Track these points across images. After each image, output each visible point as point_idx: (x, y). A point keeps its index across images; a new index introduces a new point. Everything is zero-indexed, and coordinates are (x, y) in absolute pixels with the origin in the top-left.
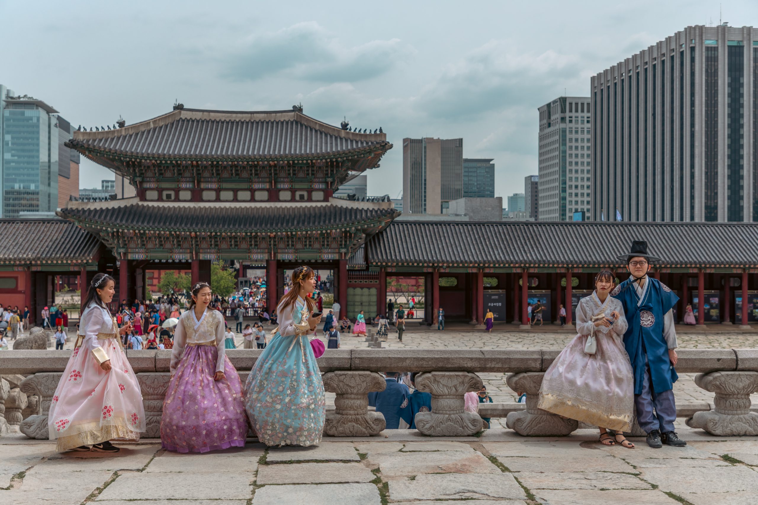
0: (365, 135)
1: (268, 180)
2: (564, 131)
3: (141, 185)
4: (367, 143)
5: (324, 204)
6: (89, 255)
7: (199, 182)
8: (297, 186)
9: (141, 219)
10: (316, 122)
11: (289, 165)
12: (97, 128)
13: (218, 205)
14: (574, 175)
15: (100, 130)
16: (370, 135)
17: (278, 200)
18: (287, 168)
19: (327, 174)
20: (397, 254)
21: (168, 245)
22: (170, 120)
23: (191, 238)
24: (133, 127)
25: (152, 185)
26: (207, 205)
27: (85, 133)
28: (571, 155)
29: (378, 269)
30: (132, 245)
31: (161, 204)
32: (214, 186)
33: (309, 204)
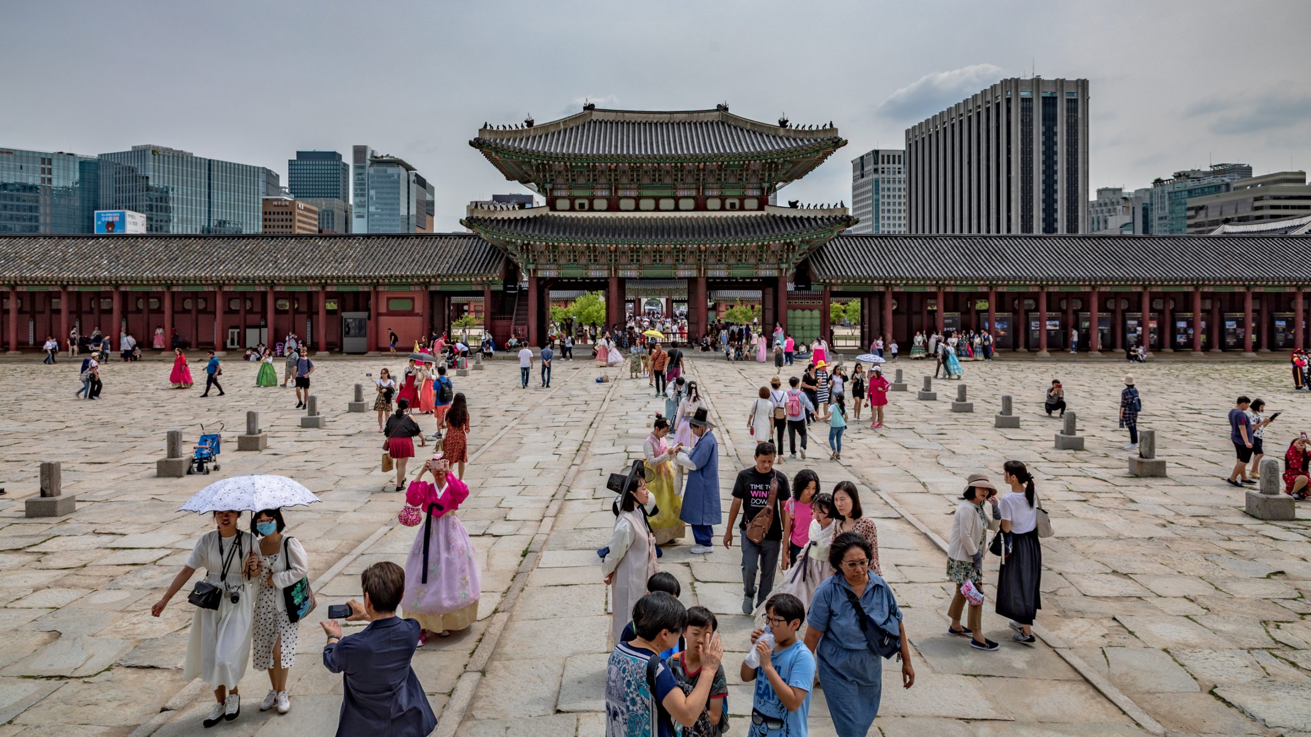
0: (811, 132)
1: (694, 186)
2: (877, 181)
3: (551, 194)
4: (816, 140)
5: (759, 213)
6: (495, 272)
7: (616, 189)
8: (728, 193)
9: (556, 230)
10: (746, 121)
11: (720, 168)
12: (504, 127)
13: (638, 215)
14: (886, 222)
15: (508, 129)
16: (817, 130)
17: (705, 209)
18: (717, 172)
19: (762, 179)
20: (847, 270)
21: (583, 261)
22: (580, 122)
23: (611, 252)
24: (544, 127)
25: (564, 193)
26: (626, 215)
27: (491, 131)
28: (883, 203)
29: (822, 288)
30: (542, 261)
31: (573, 215)
32: (634, 193)
33: (742, 214)
